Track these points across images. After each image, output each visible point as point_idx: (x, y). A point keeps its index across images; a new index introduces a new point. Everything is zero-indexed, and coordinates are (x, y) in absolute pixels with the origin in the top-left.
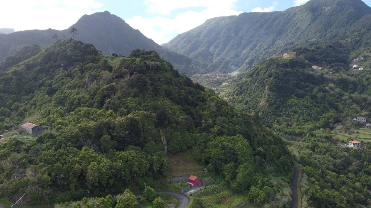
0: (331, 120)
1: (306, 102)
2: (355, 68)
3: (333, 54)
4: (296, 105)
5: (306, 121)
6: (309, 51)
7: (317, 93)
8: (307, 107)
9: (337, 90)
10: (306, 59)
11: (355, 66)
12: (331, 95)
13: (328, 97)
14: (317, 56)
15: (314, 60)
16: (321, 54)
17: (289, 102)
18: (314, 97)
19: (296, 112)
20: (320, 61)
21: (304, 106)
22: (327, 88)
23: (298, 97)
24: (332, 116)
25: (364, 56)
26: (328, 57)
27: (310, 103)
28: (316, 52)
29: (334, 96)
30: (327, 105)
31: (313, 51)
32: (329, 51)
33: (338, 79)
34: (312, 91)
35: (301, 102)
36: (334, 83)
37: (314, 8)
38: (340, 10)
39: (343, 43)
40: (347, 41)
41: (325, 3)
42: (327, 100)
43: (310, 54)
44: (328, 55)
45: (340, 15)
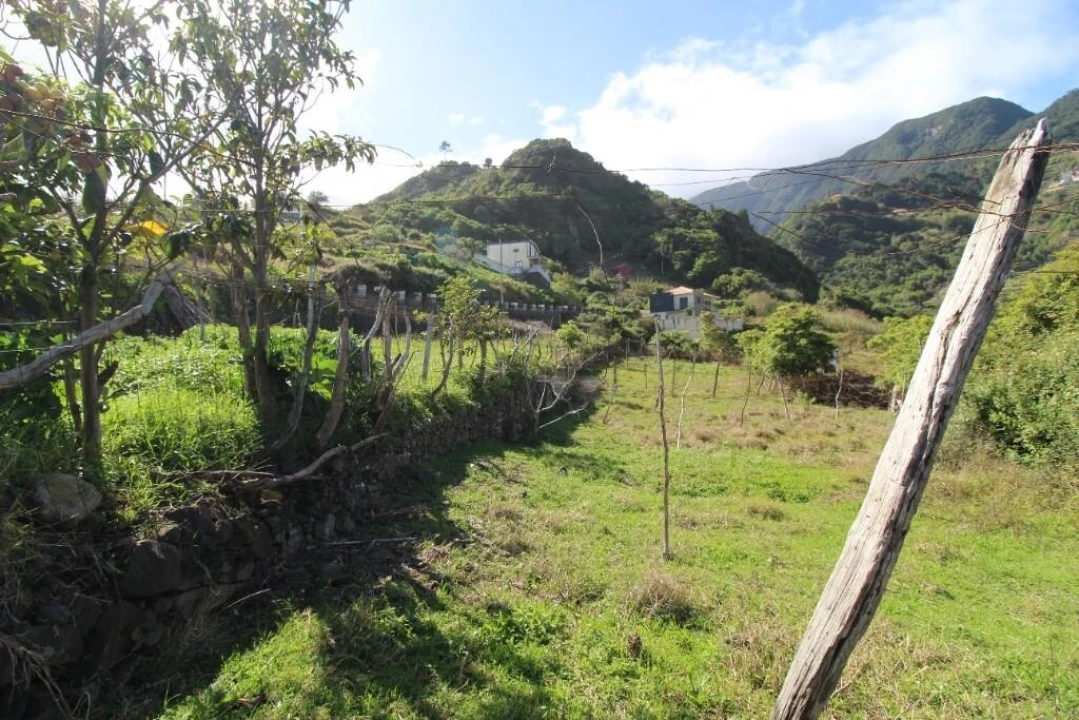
0: (930, 282)
1: (876, 259)
3: (940, 186)
4: (852, 266)
6: (887, 187)
7: (899, 244)
8: (878, 267)
9: (946, 236)
10: (882, 201)
12: (929, 243)
13: (922, 248)
14: (905, 196)
15: (894, 201)
16: (912, 189)
18: (894, 252)
20: (910, 202)
22: (922, 234)
23: (857, 254)
24: (930, 277)
26: (928, 193)
27: (884, 260)
28: (901, 189)
29: (937, 243)
30: (920, 260)
31: (896, 186)
32: (931, 182)
33: (949, 219)
34: (887, 242)
35: (865, 259)
36: (939, 227)
37: (906, 135)
38: (963, 129)
39: (967, 174)
40: (975, 169)
41: (931, 120)
42: (921, 252)
43: (886, 193)
44: (927, 190)
45: (963, 136)
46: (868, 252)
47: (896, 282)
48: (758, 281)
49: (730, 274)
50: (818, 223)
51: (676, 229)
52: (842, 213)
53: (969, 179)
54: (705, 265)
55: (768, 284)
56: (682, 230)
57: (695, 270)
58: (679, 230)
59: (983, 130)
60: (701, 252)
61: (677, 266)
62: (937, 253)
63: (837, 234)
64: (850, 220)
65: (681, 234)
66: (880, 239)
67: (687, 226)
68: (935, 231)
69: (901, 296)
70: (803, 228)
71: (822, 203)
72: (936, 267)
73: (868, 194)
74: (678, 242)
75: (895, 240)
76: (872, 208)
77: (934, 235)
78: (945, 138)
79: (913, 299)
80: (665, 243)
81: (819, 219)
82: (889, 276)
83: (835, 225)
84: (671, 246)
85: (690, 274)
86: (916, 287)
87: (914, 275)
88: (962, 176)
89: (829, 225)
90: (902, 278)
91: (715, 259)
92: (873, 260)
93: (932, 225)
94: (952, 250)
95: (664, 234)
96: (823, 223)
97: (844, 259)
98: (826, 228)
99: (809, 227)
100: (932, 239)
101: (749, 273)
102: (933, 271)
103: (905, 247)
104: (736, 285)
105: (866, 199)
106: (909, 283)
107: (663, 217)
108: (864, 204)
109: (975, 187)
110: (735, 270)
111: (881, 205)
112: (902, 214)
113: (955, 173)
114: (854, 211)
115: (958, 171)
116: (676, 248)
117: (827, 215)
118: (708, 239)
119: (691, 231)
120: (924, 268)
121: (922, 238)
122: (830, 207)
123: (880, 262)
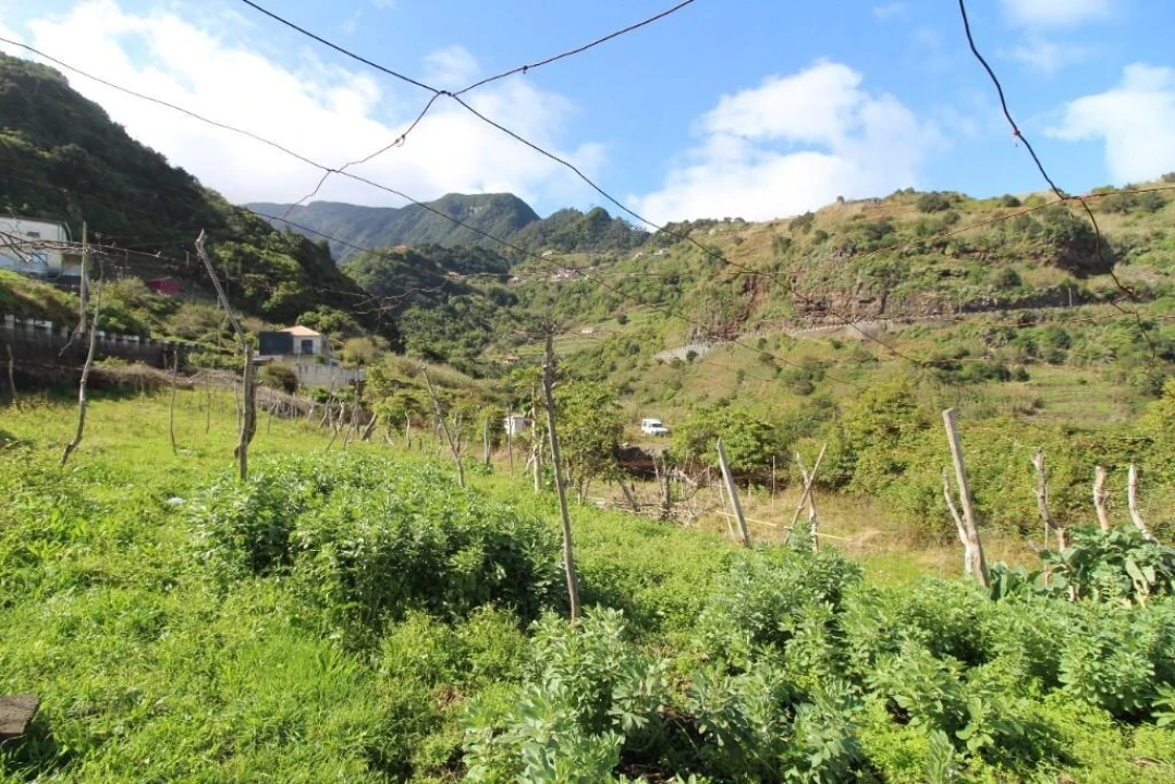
0: (478, 341)
1: (437, 314)
2: (515, 282)
3: (483, 259)
5: (436, 340)
6: (444, 250)
7: (455, 304)
8: (438, 322)
9: (489, 303)
10: (440, 261)
11: (516, 278)
12: (477, 307)
13: (471, 310)
14: (457, 260)
15: (450, 264)
16: (463, 257)
17: (406, 313)
18: (451, 310)
19: (419, 328)
20: (461, 268)
21: (431, 319)
22: (472, 298)
23: (422, 307)
24: (478, 336)
25: (530, 269)
26: (474, 263)
27: (443, 317)
28: (454, 254)
29: (482, 309)
30: (471, 321)
31: (450, 251)
32: (475, 254)
33: (490, 290)
34: (445, 300)
35: (428, 313)
36: (483, 295)
37: (455, 206)
38: (497, 214)
39: (500, 254)
40: (505, 252)
41: (474, 199)
42: (471, 314)
43: (444, 254)
44: (474, 260)
45: (497, 221)
46: (429, 306)
47: (453, 338)
48: (349, 324)
49: (317, 312)
50: (386, 271)
51: (245, 245)
52: (407, 266)
53: (500, 258)
54: (285, 297)
55: (359, 328)
56: (252, 248)
57: (273, 300)
58: (249, 248)
59: (510, 220)
60: (279, 279)
61: (249, 292)
62: (482, 317)
63: (404, 285)
64: (416, 274)
65: (252, 253)
66: (439, 297)
67: (258, 244)
68: (481, 297)
69: (459, 351)
70: (372, 272)
71: (390, 252)
72: (482, 329)
73: (428, 252)
74: (250, 262)
75: (452, 299)
76: (432, 266)
77: (480, 301)
78: (483, 219)
79: (468, 355)
80: (230, 260)
81: (387, 266)
82: (447, 332)
83: (401, 276)
84: (239, 265)
85: (266, 305)
86: (469, 345)
87: (466, 334)
88: (496, 255)
89: (397, 274)
90: (457, 336)
91: (298, 292)
92: (435, 315)
93: (479, 292)
94: (493, 317)
95: (229, 248)
96: (391, 272)
97: (410, 311)
98: (395, 277)
99: (378, 272)
100: (479, 304)
101: (338, 314)
102: (479, 332)
103: (459, 307)
104: (325, 326)
105: (427, 257)
106: (463, 341)
107: (223, 225)
108: (425, 260)
109: (505, 266)
110: (322, 308)
111: (439, 265)
112: (454, 277)
113: (492, 251)
114: (418, 265)
115: (495, 250)
116: (245, 271)
117: (395, 263)
118: (286, 266)
119: (264, 252)
120: (473, 329)
121: (471, 302)
122: (397, 257)
123: (440, 318)
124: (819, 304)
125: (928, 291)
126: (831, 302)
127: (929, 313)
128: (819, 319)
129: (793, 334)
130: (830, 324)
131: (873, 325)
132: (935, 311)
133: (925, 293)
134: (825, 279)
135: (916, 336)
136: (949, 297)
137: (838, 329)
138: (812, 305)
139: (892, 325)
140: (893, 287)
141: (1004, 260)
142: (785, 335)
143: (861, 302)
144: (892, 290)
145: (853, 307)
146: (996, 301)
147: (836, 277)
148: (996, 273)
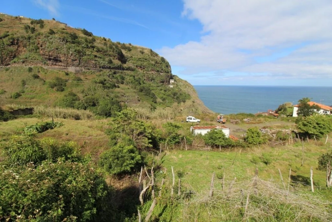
124: (55, 58)
125: (92, 60)
126: (60, 58)
127: (93, 67)
128: (54, 63)
129: (45, 67)
130: (59, 65)
131: (78, 68)
132: (95, 67)
133: (92, 61)
134: (57, 49)
135: (91, 74)
136: (98, 63)
137: (65, 68)
138: (52, 58)
139: (84, 69)
140: (82, 57)
141: (108, 56)
142: (42, 68)
143: (72, 60)
144: (82, 58)
145: (69, 61)
146: (108, 66)
147: (61, 49)
148: (107, 59)
